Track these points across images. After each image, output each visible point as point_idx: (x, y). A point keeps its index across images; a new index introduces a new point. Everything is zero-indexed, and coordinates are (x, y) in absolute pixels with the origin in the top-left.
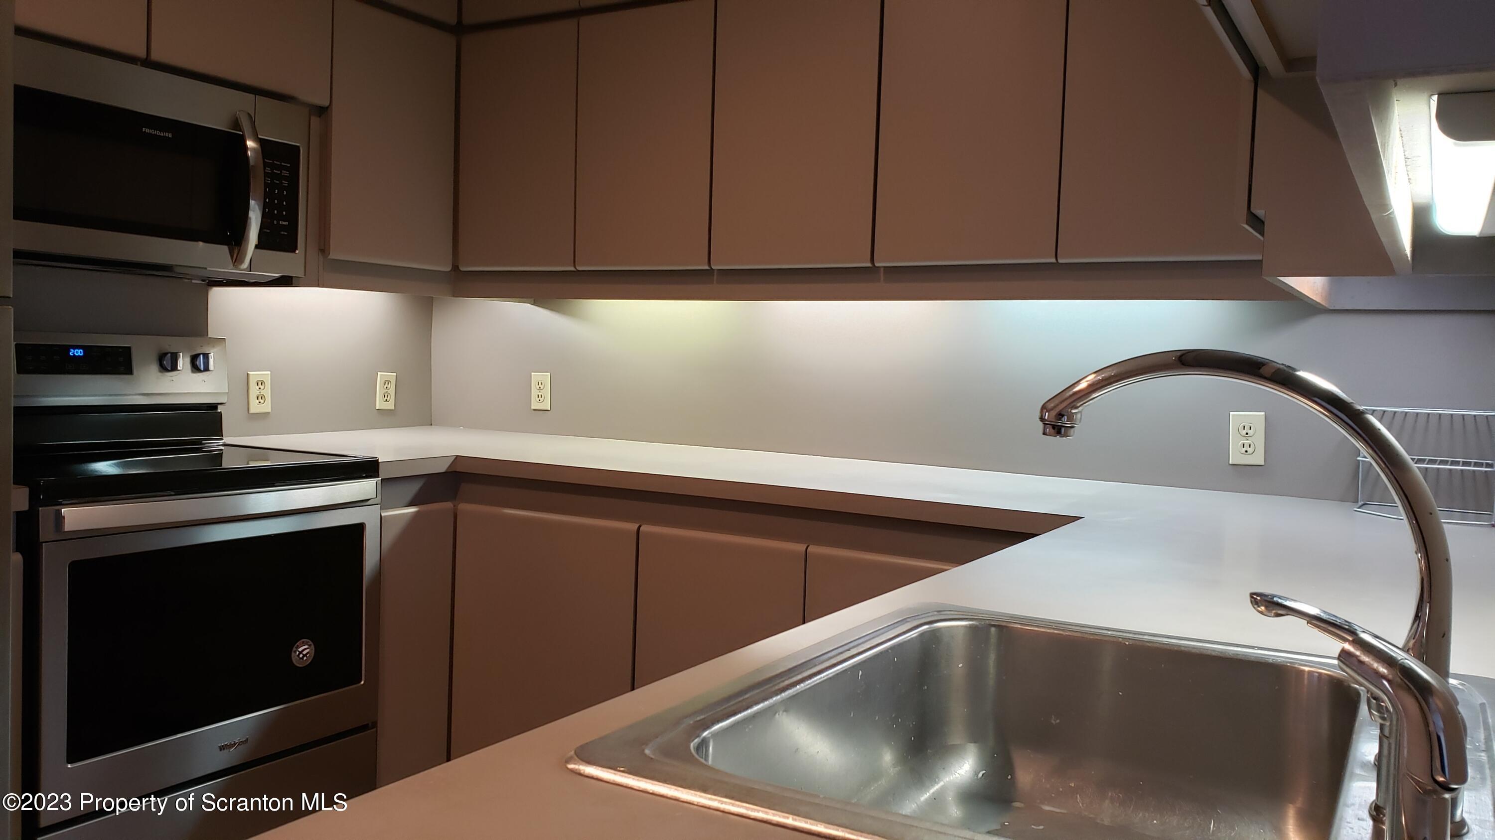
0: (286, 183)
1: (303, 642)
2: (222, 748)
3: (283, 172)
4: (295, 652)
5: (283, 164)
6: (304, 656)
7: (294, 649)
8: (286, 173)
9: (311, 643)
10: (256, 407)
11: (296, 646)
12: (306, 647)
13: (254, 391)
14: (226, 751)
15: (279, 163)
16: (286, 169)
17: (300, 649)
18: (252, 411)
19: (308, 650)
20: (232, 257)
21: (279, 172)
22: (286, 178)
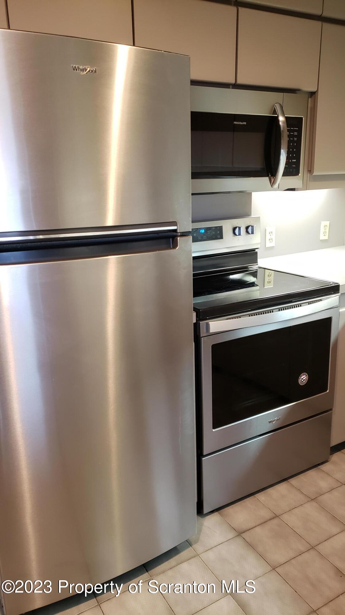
0: (295, 139)
1: (304, 374)
2: (270, 422)
3: (295, 133)
4: (300, 379)
5: (295, 129)
6: (304, 380)
7: (300, 377)
8: (296, 133)
9: (307, 374)
10: (268, 245)
11: (300, 376)
12: (305, 376)
13: (268, 237)
14: (272, 423)
15: (293, 129)
16: (296, 131)
17: (302, 378)
18: (267, 246)
19: (305, 378)
20: (271, 182)
21: (293, 133)
22: (296, 136)
